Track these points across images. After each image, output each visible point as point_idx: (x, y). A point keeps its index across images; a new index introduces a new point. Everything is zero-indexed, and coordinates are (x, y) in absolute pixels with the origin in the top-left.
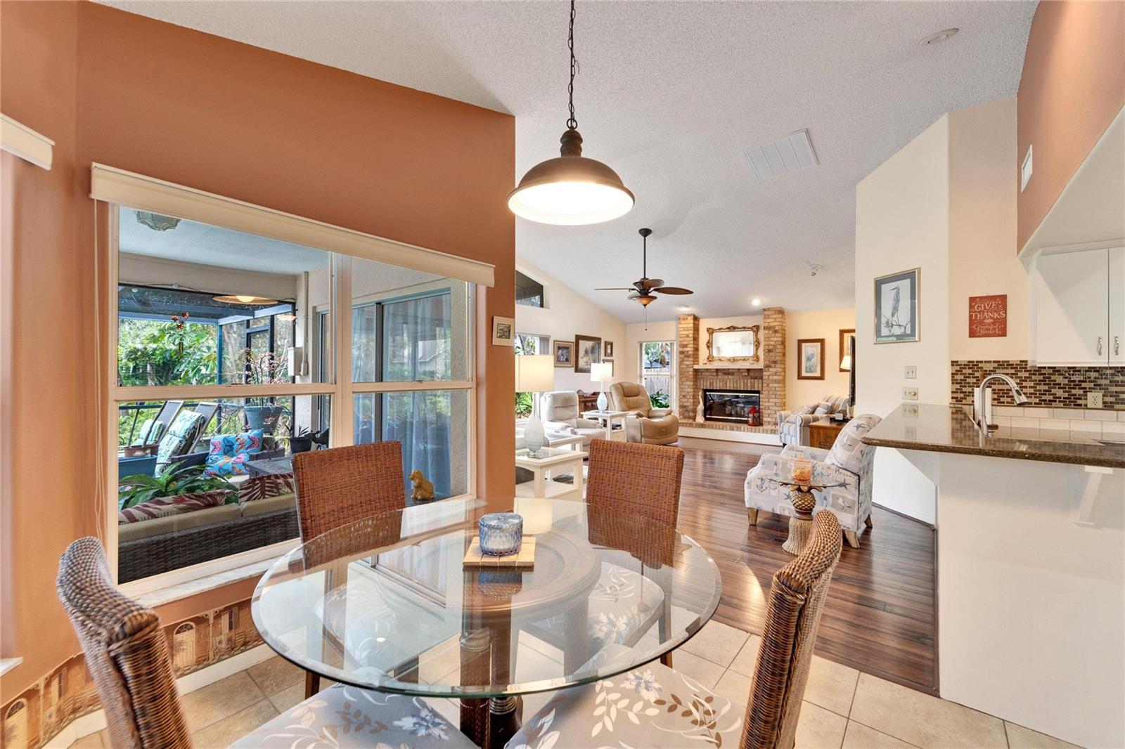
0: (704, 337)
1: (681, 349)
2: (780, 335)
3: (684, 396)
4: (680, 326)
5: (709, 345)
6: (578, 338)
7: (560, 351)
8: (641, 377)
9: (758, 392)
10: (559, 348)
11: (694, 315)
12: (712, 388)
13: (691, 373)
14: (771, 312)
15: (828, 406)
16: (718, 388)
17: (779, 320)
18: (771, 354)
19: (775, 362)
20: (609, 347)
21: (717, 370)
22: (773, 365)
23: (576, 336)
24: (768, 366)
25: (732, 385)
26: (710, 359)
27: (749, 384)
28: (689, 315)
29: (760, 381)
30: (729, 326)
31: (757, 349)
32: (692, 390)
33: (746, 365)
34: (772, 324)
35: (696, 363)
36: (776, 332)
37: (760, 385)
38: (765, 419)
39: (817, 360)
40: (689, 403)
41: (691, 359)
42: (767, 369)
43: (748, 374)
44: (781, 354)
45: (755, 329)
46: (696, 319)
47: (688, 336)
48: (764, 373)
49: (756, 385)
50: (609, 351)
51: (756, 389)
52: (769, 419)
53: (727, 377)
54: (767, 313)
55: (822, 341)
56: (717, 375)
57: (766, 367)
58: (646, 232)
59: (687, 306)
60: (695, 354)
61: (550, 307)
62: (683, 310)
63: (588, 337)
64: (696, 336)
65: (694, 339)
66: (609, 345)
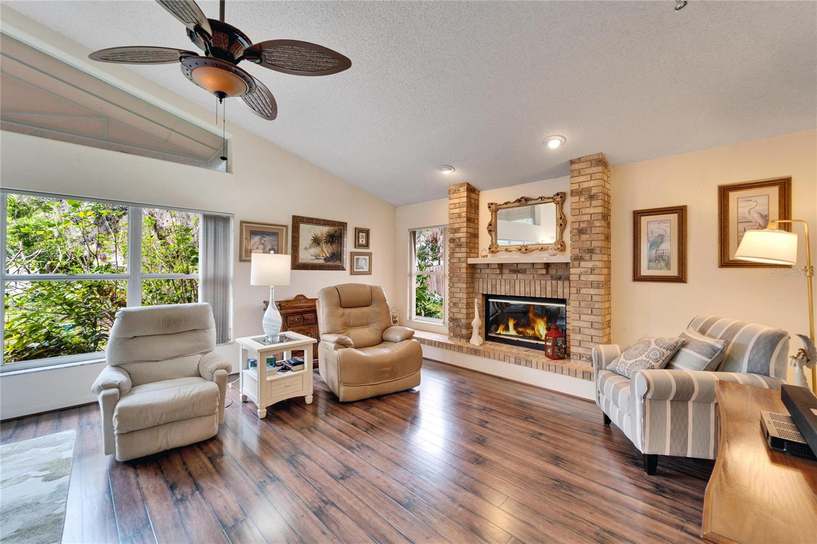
0: (485, 216)
1: (452, 236)
2: (600, 202)
3: (455, 304)
4: (451, 202)
5: (492, 228)
8: (411, 275)
9: (563, 301)
10: (253, 233)
11: (468, 184)
12: (494, 293)
13: (464, 270)
14: (584, 165)
15: (714, 350)
16: (503, 294)
17: (599, 176)
18: (584, 237)
19: (591, 251)
21: (501, 266)
22: (587, 257)
23: (293, 216)
24: (578, 259)
25: (522, 289)
26: (493, 249)
27: (549, 288)
28: (461, 185)
29: (566, 283)
30: (519, 197)
31: (562, 232)
32: (465, 296)
33: (545, 258)
34: (585, 185)
35: (472, 255)
36: (592, 197)
37: (566, 290)
38: (573, 350)
39: (670, 247)
40: (462, 315)
41: (464, 250)
42: (576, 263)
43: (547, 272)
44: (602, 237)
45: (558, 199)
46: (472, 190)
47: (460, 216)
48: (572, 271)
49: (560, 290)
50: (362, 241)
51: (560, 297)
52: (580, 350)
53: (515, 276)
54: (576, 166)
55: (681, 212)
56: (501, 273)
57: (575, 259)
59: (450, 167)
60: (470, 243)
61: (233, 172)
62: (447, 173)
63: (320, 220)
64: (472, 216)
65: (469, 220)
66: (363, 233)
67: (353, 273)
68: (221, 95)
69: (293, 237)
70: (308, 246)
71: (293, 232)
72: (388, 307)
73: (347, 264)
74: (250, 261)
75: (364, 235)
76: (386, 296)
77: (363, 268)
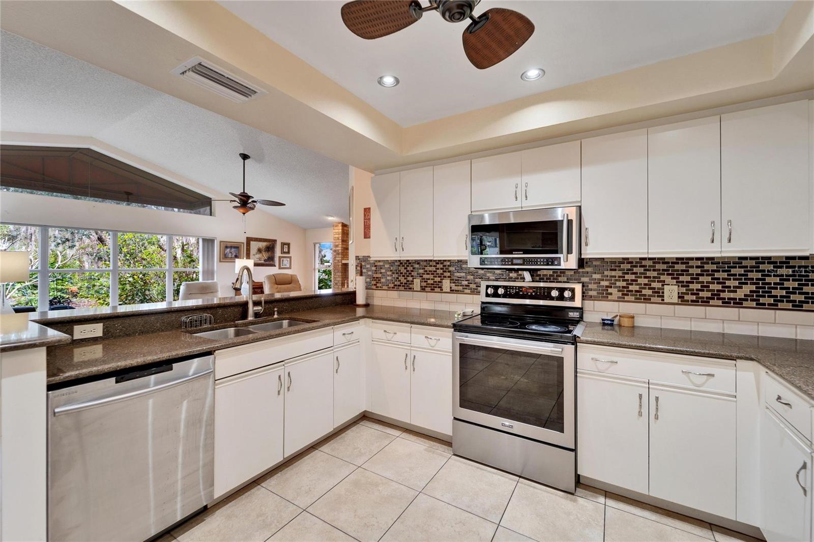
1: (335, 249)
3: (336, 284)
4: (334, 231)
6: (249, 240)
7: (228, 250)
8: (315, 269)
10: (227, 247)
11: (342, 223)
13: (340, 266)
20: (286, 246)
23: (247, 238)
28: (339, 223)
32: (341, 279)
35: (345, 259)
41: (340, 256)
46: (345, 226)
47: (338, 239)
50: (286, 250)
58: (245, 157)
59: (332, 216)
60: (344, 252)
61: (216, 216)
62: (330, 218)
63: (262, 239)
64: (345, 239)
65: (343, 241)
66: (286, 245)
67: (280, 268)
68: (244, 214)
69: (247, 249)
70: (255, 253)
71: (247, 246)
72: (300, 284)
73: (277, 263)
74: (235, 262)
75: (287, 246)
76: (299, 279)
77: (286, 265)
